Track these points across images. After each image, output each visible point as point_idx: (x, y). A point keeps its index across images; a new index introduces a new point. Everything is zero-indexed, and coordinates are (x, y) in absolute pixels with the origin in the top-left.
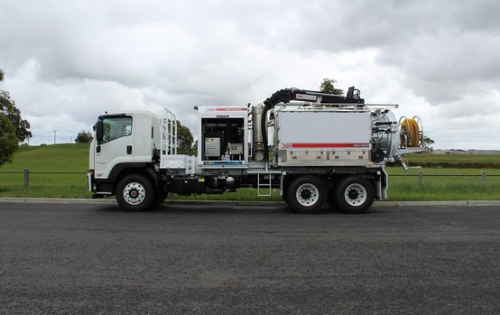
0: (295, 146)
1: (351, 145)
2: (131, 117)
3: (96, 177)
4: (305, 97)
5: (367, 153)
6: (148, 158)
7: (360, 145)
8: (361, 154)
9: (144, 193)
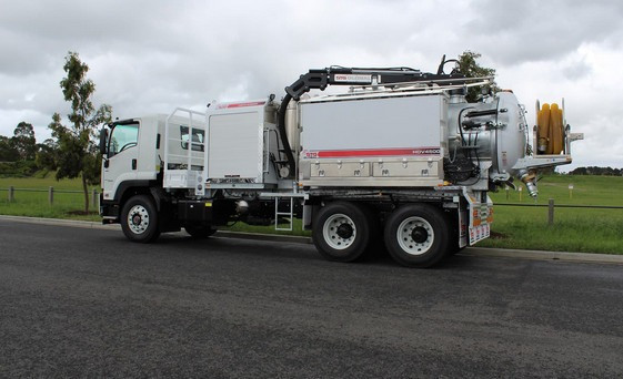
0: (323, 154)
1: (408, 152)
2: (137, 123)
3: (105, 198)
4: (349, 78)
5: (435, 165)
6: (151, 175)
7: (425, 151)
8: (425, 166)
9: (147, 220)
